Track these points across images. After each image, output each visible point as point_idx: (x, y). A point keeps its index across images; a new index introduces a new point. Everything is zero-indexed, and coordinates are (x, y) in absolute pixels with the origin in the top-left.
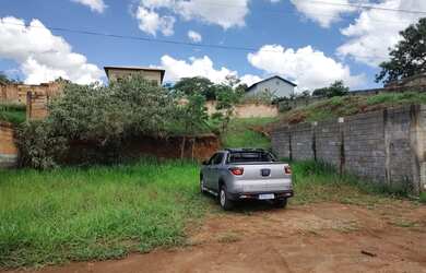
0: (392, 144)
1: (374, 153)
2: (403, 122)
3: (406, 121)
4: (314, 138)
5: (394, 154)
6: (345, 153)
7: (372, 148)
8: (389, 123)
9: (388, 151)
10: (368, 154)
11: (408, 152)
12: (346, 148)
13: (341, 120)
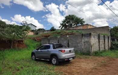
0: (84, 42)
1: (79, 45)
2: (87, 37)
3: (88, 37)
4: (58, 41)
5: (85, 45)
6: (69, 45)
7: (78, 43)
8: (83, 37)
9: (83, 44)
10: (77, 45)
11: (89, 44)
12: (70, 43)
13: (68, 36)
